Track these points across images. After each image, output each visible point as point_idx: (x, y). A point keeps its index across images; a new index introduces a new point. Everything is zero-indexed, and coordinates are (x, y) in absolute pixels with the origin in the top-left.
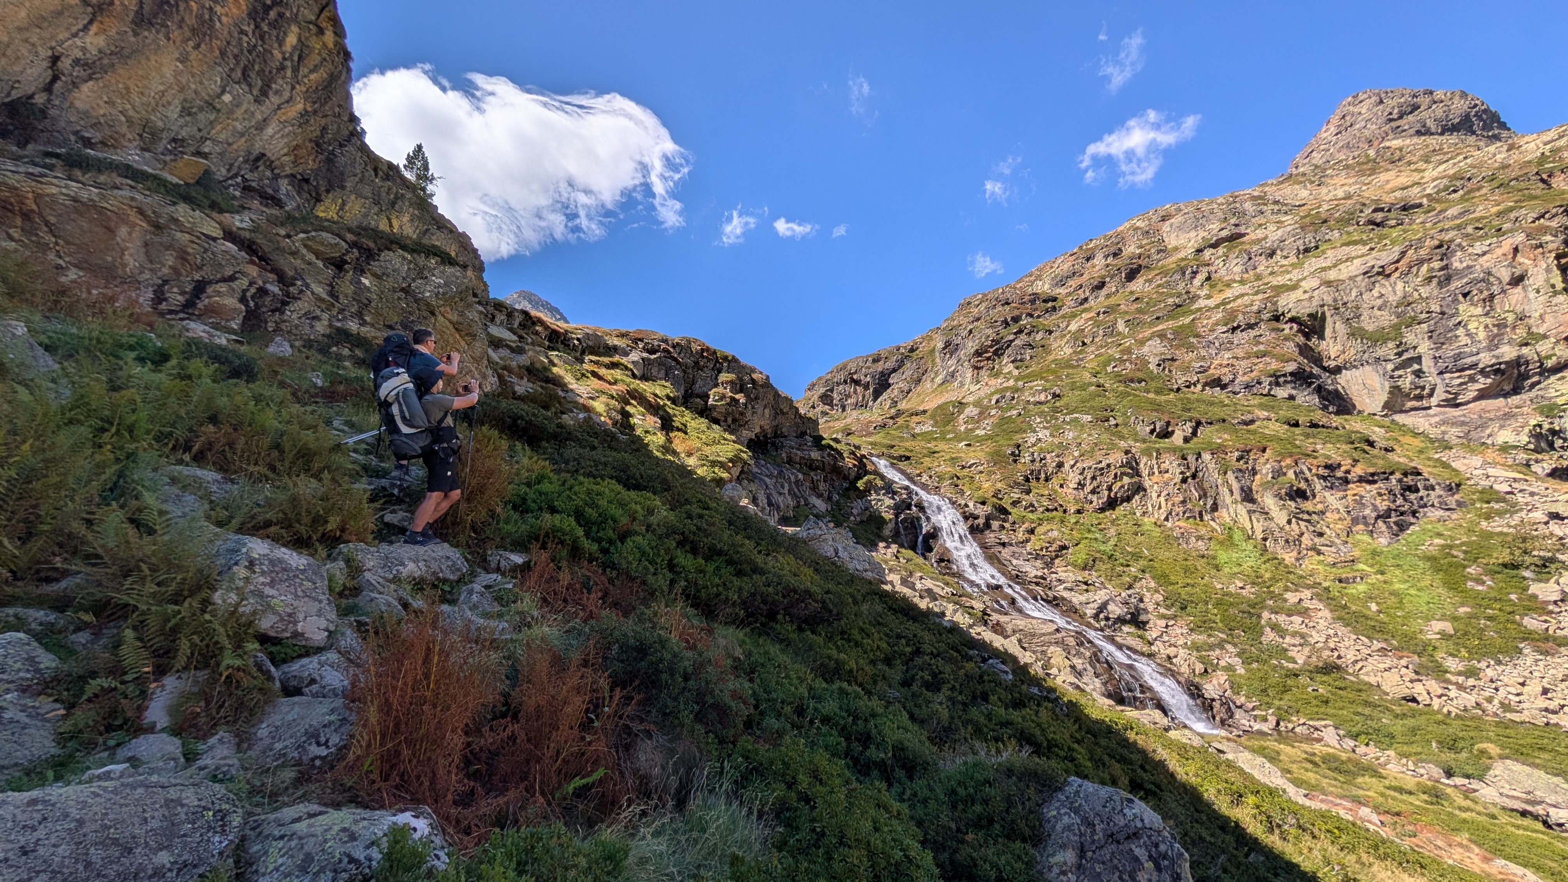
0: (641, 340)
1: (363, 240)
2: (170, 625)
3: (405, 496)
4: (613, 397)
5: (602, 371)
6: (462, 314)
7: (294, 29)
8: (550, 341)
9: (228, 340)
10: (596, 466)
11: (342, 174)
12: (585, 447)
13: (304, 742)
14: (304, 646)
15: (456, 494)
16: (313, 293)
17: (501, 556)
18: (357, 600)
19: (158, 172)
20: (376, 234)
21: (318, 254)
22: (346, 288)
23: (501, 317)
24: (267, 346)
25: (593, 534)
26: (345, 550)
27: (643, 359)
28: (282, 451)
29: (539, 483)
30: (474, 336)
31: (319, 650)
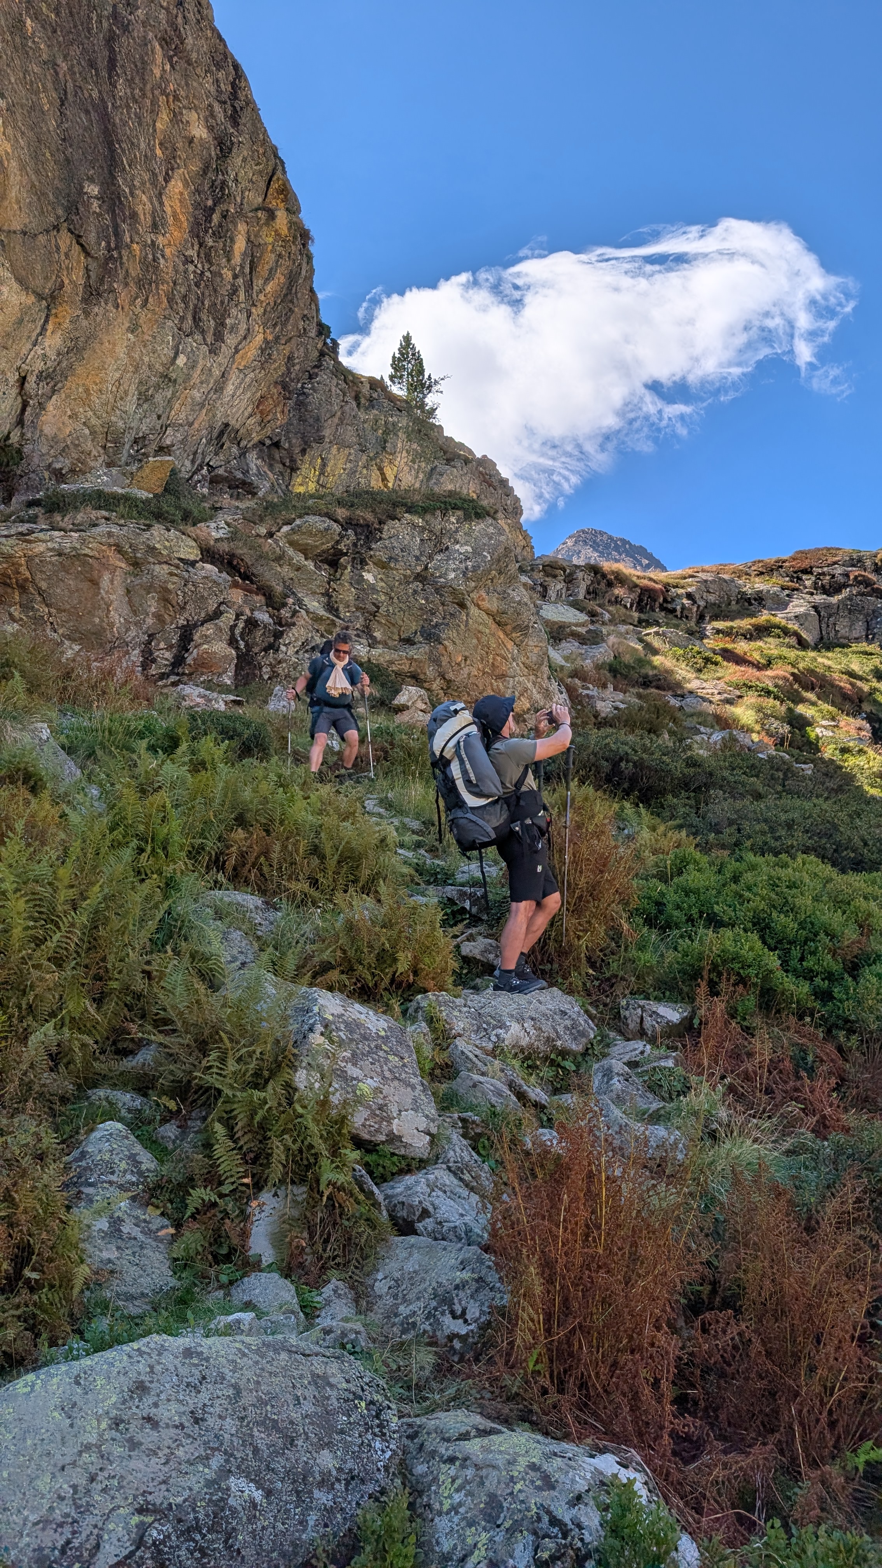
0: (808, 571)
1: (358, 512)
2: (258, 1118)
3: (480, 910)
4: (768, 693)
5: (742, 647)
6: (504, 596)
7: (242, 227)
8: (641, 609)
9: (226, 703)
10: (772, 830)
11: (318, 419)
12: (742, 796)
13: (436, 1309)
14: (403, 1157)
15: (554, 900)
16: (308, 612)
17: (643, 1008)
18: (454, 1084)
19: (127, 490)
20: (370, 498)
21: (305, 551)
22: (347, 594)
23: (556, 586)
24: (266, 702)
25: (794, 963)
26: (424, 1004)
27: (815, 608)
28: (322, 857)
29: (680, 873)
30: (524, 629)
31: (422, 1164)
